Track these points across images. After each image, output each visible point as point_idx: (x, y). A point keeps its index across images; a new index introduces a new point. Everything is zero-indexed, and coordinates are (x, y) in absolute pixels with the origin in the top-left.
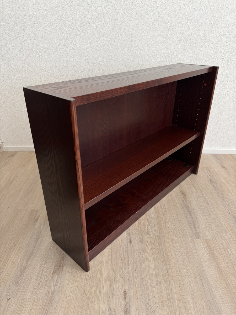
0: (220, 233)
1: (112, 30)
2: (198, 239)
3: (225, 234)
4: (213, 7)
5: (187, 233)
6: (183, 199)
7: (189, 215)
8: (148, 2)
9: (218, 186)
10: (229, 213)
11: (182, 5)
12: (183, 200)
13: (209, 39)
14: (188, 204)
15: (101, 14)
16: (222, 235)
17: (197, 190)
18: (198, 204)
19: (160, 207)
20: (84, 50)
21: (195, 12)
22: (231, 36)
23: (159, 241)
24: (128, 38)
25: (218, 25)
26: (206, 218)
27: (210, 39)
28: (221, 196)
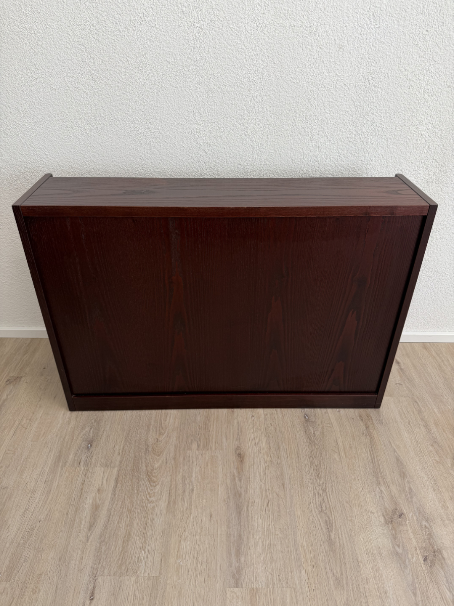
0: (286, 570)
1: (87, 95)
2: (237, 587)
3: (295, 573)
4: (309, 47)
5: (216, 569)
6: (235, 471)
7: (235, 517)
8: (159, 35)
9: (318, 433)
10: (321, 511)
11: (236, 41)
12: (234, 476)
13: (304, 115)
14: (241, 487)
15: (57, 61)
16: (290, 574)
17: (272, 445)
18: (263, 486)
19: (181, 497)
20: (30, 137)
21: (268, 56)
22: (353, 109)
23: (152, 595)
24: (126, 114)
25: (323, 86)
26: (269, 525)
27: (306, 115)
28: (317, 463)
